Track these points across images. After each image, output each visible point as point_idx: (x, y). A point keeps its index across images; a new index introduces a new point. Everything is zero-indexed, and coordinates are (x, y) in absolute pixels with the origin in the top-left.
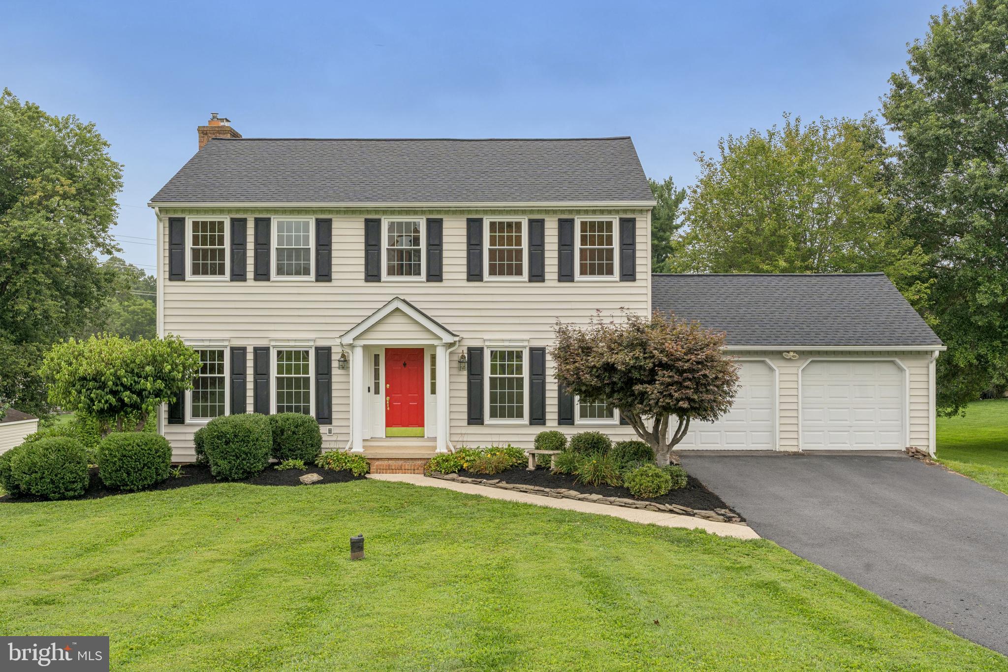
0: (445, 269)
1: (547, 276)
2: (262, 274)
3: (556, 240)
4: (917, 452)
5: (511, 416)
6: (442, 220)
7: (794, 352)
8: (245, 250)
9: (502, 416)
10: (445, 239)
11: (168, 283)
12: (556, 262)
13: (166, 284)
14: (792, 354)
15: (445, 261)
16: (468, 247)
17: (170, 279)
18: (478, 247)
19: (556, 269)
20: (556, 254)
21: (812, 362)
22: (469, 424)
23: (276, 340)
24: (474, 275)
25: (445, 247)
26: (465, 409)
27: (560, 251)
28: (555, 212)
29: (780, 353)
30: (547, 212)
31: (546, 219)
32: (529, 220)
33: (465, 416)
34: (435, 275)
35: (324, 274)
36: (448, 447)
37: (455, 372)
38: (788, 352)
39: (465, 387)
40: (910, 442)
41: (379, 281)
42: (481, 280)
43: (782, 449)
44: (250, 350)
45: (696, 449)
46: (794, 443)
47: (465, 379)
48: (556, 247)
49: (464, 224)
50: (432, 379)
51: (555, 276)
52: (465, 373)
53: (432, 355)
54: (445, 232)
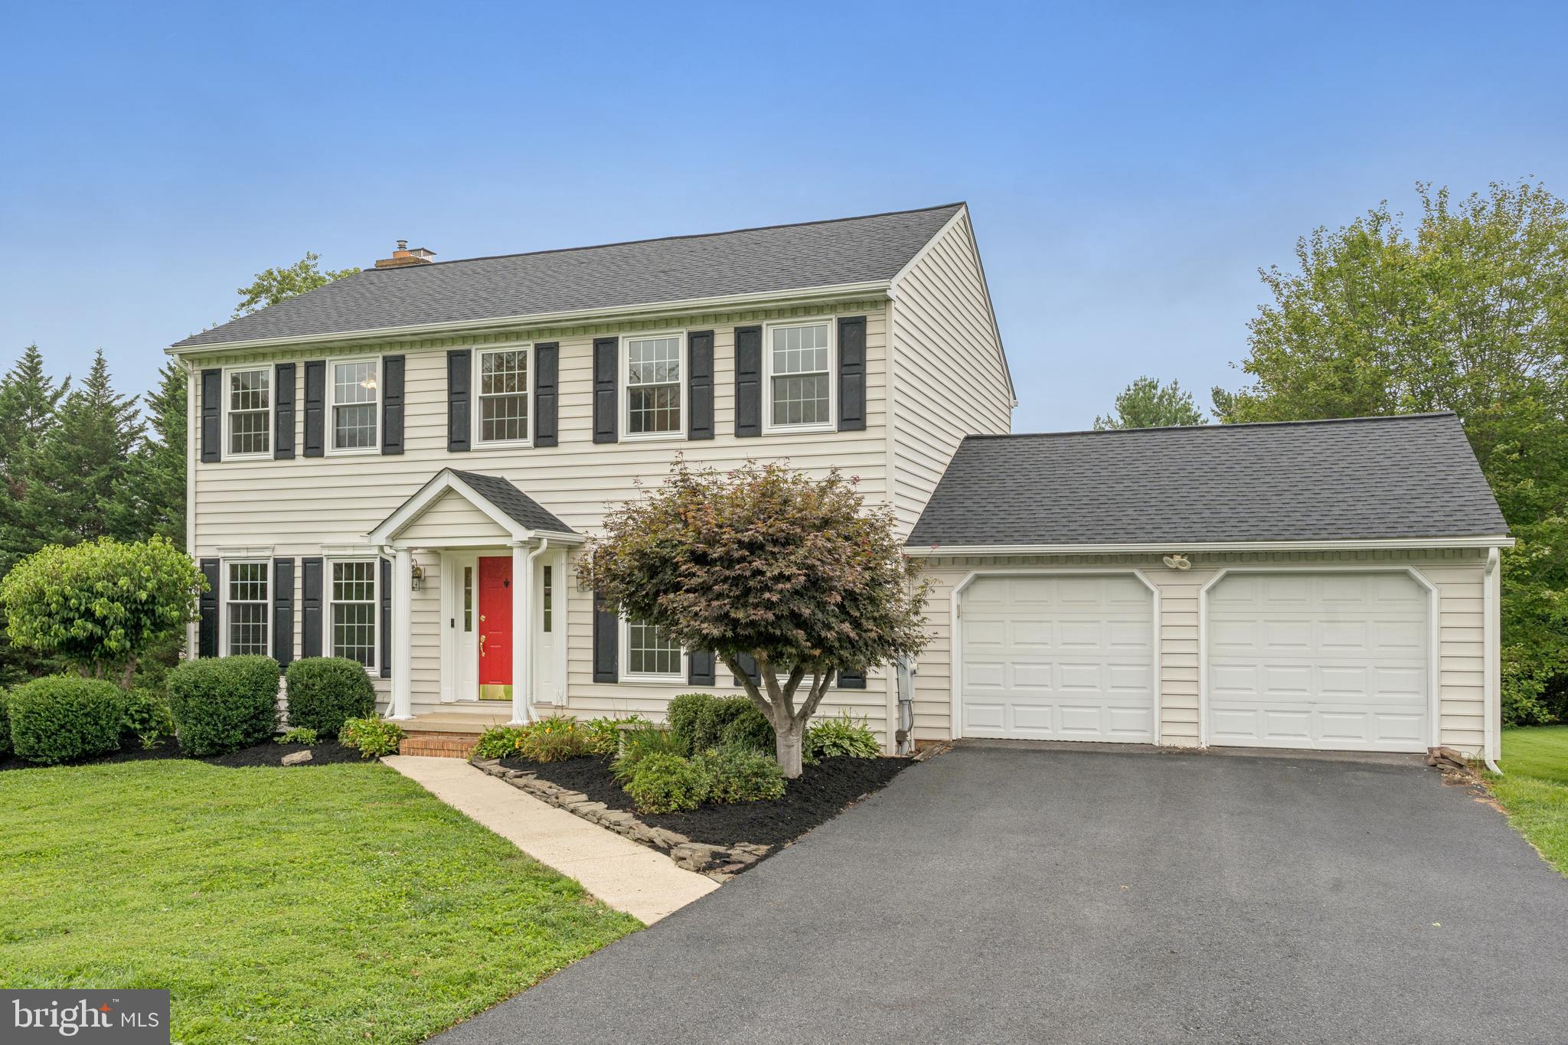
0: (562, 425)
1: (718, 429)
2: (314, 449)
3: (731, 365)
4: (1443, 757)
5: (663, 669)
6: (557, 344)
7: (1184, 554)
8: (293, 411)
9: (650, 668)
10: (562, 376)
11: (201, 466)
12: (731, 403)
13: (199, 468)
14: (1177, 558)
15: (562, 413)
16: (594, 387)
17: (203, 461)
18: (610, 386)
19: (731, 415)
20: (731, 390)
21: (1228, 575)
22: (596, 680)
23: (329, 547)
24: (604, 432)
25: (562, 389)
26: (590, 655)
27: (738, 383)
28: (729, 316)
29: (1158, 558)
30: (717, 317)
31: (716, 331)
32: (689, 334)
33: (590, 668)
34: (547, 437)
35: (394, 444)
36: (529, 717)
37: (575, 594)
38: (1171, 555)
39: (590, 619)
40: (1440, 736)
41: (467, 449)
42: (614, 440)
43: (1167, 743)
44: (298, 563)
45: (1005, 737)
46: (1190, 730)
47: (589, 606)
48: (731, 377)
49: (589, 350)
50: (546, 608)
51: (731, 428)
52: (590, 595)
53: (546, 568)
54: (563, 364)
